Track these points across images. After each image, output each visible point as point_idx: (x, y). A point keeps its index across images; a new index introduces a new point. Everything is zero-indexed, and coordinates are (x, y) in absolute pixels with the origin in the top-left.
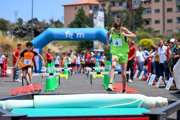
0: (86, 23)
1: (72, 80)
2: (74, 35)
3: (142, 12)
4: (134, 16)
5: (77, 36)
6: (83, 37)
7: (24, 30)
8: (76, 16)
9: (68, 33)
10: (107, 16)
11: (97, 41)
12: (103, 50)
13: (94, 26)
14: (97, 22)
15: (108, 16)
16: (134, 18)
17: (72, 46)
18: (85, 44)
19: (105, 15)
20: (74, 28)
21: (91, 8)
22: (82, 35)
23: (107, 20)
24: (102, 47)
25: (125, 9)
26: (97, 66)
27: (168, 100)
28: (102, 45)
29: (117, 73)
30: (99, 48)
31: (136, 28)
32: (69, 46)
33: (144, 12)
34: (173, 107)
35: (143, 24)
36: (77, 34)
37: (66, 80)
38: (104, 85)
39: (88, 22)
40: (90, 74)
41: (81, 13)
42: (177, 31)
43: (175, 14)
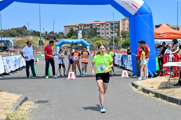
4: (94, 31)
31: (94, 36)
33: (97, 30)
35: (97, 34)
41: (72, 30)
42: (110, 37)
43: (110, 31)
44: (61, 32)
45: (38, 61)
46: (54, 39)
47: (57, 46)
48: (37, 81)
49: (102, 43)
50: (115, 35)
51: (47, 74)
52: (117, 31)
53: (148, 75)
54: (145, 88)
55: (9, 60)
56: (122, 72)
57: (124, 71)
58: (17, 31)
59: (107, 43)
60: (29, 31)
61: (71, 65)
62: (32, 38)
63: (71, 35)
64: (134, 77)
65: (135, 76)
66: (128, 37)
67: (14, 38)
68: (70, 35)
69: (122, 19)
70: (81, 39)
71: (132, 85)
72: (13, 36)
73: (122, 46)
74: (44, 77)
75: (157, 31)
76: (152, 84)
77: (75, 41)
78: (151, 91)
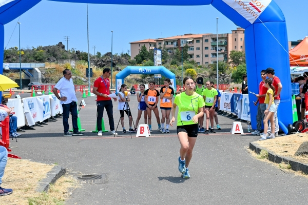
4: (182, 52)
7: (103, 62)
8: (140, 51)
12: (160, 77)
14: (156, 58)
21: (150, 46)
25: (175, 47)
31: (183, 61)
33: (189, 49)
35: (188, 58)
41: (144, 49)
42: (211, 63)
43: (210, 51)
44: (125, 53)
45: (85, 105)
46: (113, 66)
47: (117, 78)
48: (82, 140)
49: (197, 72)
50: (220, 58)
51: (99, 127)
52: (223, 51)
53: (278, 130)
54: (274, 154)
55: (33, 103)
56: (232, 124)
57: (235, 123)
58: (48, 51)
59: (205, 73)
60: (68, 52)
61: (143, 112)
62: (74, 65)
63: (143, 59)
64: (253, 133)
65: (256, 131)
66: (243, 63)
67: (42, 65)
68: (140, 59)
69: (233, 31)
70: (159, 65)
71: (250, 148)
72: (41, 61)
73: (232, 78)
74: (95, 134)
75: (294, 51)
76: (285, 146)
77: (149, 69)
78: (284, 159)
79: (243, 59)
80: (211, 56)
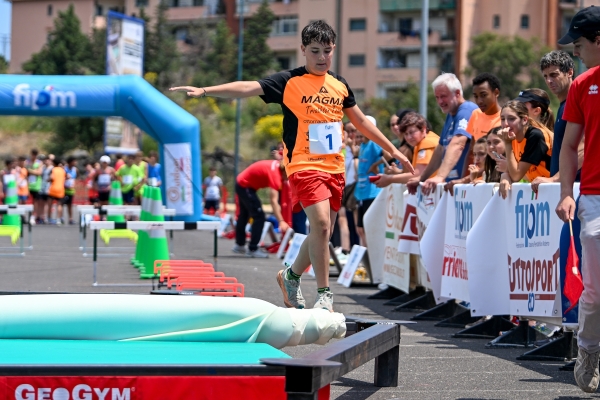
0: (81, 60)
1: (31, 247)
2: (43, 100)
3: (269, 28)
4: (241, 41)
5: (53, 103)
6: (73, 104)
8: (51, 34)
9: (24, 90)
10: (152, 37)
11: (116, 119)
12: (134, 150)
13: (110, 69)
14: (118, 58)
15: (157, 38)
16: (240, 47)
17: (34, 133)
18: (78, 127)
19: (146, 34)
20: (41, 74)
21: (100, 12)
22: (68, 99)
23: (152, 51)
24: (135, 140)
25: (213, 16)
26: (115, 203)
27: (347, 320)
28: (133, 134)
29: (180, 225)
30: (123, 144)
32: (24, 133)
33: (273, 29)
34: (364, 343)
35: (269, 68)
36: (54, 95)
37: (12, 245)
38: (137, 263)
39: (87, 57)
40: (92, 228)
42: (378, 95)
43: (373, 39)
79: (532, 74)
80: (375, 59)
